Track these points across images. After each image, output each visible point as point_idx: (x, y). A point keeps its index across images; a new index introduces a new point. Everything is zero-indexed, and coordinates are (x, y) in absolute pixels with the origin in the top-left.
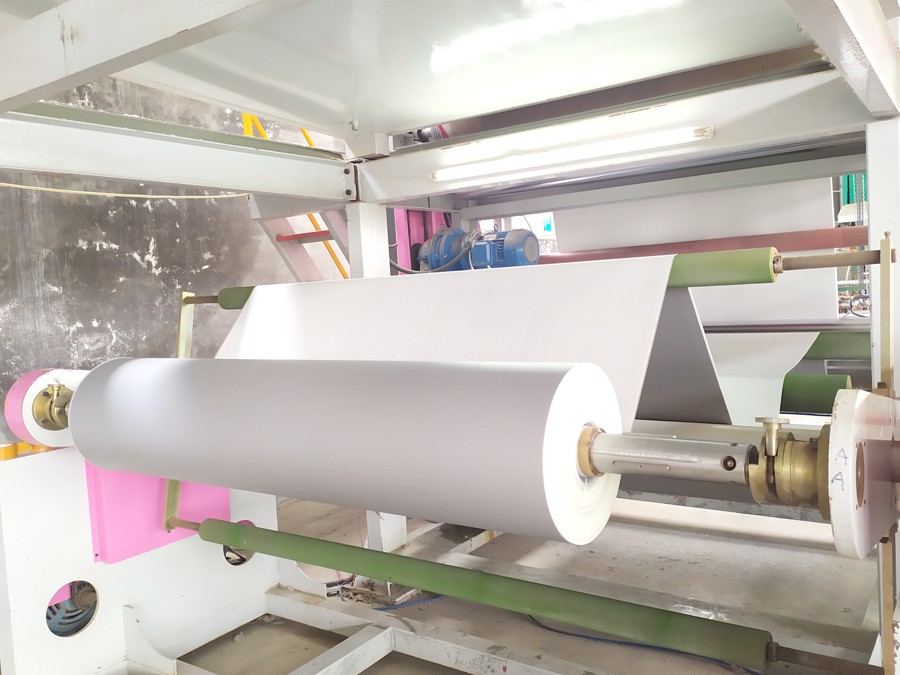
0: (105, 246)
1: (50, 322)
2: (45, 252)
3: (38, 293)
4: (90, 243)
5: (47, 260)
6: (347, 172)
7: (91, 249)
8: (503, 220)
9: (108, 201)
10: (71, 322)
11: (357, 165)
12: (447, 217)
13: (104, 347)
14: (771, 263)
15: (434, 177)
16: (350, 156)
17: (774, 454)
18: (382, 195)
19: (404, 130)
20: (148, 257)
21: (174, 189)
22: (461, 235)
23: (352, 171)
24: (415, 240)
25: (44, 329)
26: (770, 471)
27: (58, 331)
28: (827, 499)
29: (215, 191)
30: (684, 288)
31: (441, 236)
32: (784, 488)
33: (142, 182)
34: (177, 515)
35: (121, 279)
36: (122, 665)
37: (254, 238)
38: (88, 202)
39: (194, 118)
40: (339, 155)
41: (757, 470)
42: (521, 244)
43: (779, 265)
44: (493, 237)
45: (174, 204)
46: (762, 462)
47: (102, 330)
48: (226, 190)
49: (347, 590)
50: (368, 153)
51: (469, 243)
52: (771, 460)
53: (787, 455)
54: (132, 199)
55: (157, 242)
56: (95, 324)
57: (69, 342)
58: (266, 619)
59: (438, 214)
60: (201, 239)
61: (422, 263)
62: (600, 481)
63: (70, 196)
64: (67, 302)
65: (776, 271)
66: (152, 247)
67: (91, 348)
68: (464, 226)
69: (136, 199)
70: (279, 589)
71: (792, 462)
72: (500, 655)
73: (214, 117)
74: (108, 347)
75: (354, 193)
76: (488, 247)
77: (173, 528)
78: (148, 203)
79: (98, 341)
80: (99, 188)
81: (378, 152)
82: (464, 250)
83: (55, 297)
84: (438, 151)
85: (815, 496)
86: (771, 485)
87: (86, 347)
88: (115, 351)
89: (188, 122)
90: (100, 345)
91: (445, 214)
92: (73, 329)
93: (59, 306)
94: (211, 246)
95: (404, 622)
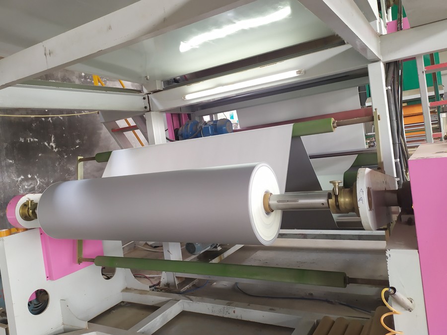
0: (32, 140)
1: (9, 177)
2: (5, 145)
3: (3, 164)
4: (25, 139)
5: (6, 148)
6: (144, 98)
7: (26, 141)
8: (214, 115)
9: (32, 118)
10: (19, 176)
11: (149, 95)
12: (189, 115)
13: (34, 187)
14: (332, 124)
15: (184, 98)
16: (145, 91)
17: (337, 194)
18: (161, 108)
19: (168, 78)
20: (51, 144)
21: (61, 111)
22: (197, 123)
23: (147, 98)
24: (176, 128)
25: (7, 180)
26: (337, 201)
27: (13, 181)
28: (358, 208)
29: (80, 111)
30: (299, 137)
31: (188, 124)
32: (342, 207)
33: (47, 109)
34: (83, 256)
35: (40, 155)
36: (61, 327)
37: (98, 131)
38: (23, 120)
39: (68, 78)
40: (140, 91)
41: (332, 201)
42: (225, 125)
43: (335, 125)
44: (212, 123)
45: (62, 118)
46: (334, 198)
47: (33, 179)
48: (84, 110)
49: (157, 288)
50: (154, 89)
51: (201, 127)
52: (336, 197)
53: (342, 195)
54: (43, 117)
55: (55, 137)
56: (29, 176)
57: (18, 185)
58: (122, 304)
59: (185, 114)
60: (74, 134)
61: (180, 137)
62: (273, 214)
63: (15, 118)
64: (16, 167)
65: (335, 127)
66: (53, 139)
67: (29, 188)
68: (197, 119)
69: (44, 117)
70: (127, 290)
71: (344, 197)
72: (232, 306)
73: (77, 77)
74: (36, 187)
75: (148, 108)
76: (210, 127)
77: (81, 262)
78: (50, 119)
79: (31, 184)
80: (28, 114)
81: (158, 89)
82: (199, 129)
83: (11, 165)
84: (186, 87)
85: (354, 208)
86: (337, 205)
87: (26, 187)
88: (39, 188)
89: (65, 80)
90: (32, 186)
91: (188, 114)
92: (19, 179)
93: (12, 169)
94: (79, 137)
95: (187, 297)
